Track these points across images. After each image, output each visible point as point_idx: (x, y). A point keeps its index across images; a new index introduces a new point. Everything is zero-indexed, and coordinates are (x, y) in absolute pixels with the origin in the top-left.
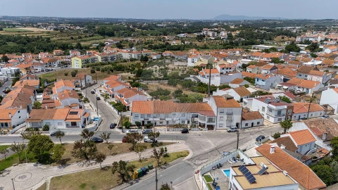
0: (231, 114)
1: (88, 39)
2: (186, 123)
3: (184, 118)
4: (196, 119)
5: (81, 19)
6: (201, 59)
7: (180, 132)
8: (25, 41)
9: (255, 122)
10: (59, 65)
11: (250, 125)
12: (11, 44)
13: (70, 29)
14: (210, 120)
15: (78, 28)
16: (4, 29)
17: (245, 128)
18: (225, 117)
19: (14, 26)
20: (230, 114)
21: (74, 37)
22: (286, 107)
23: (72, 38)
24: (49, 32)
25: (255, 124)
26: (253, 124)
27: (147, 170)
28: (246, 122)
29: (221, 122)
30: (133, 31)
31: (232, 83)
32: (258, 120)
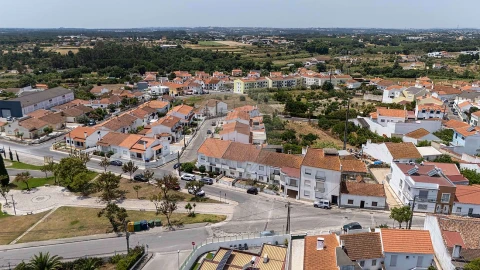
0: (323, 179)
1: (288, 56)
2: (265, 180)
3: (260, 172)
4: (277, 177)
5: (301, 30)
6: (405, 92)
7: (246, 190)
8: (210, 57)
9: (369, 201)
10: (220, 88)
11: (357, 203)
12: (195, 60)
13: (273, 43)
14: (293, 183)
15: (284, 41)
16: (200, 43)
17: (347, 207)
18: (314, 182)
19: (213, 39)
20: (320, 179)
21: (271, 54)
22: (437, 186)
23: (268, 55)
24: (244, 47)
25: (368, 204)
26: (362, 203)
27: (152, 225)
28: (350, 197)
29: (307, 189)
30: (361, 46)
31: (409, 135)
32: (375, 199)
